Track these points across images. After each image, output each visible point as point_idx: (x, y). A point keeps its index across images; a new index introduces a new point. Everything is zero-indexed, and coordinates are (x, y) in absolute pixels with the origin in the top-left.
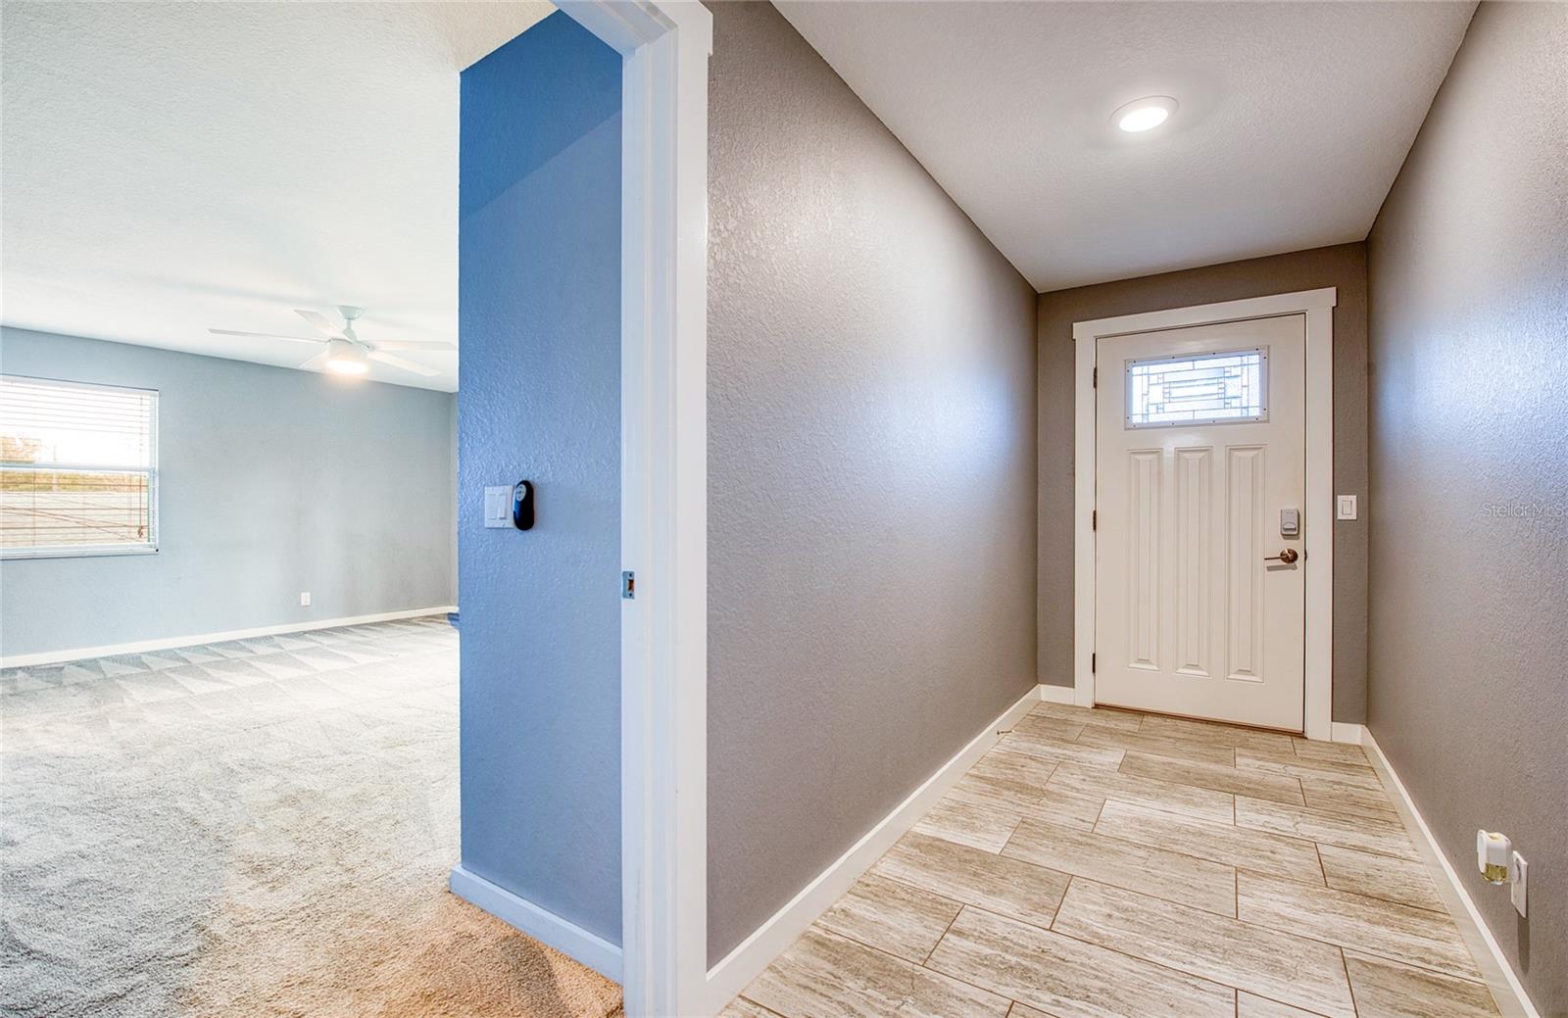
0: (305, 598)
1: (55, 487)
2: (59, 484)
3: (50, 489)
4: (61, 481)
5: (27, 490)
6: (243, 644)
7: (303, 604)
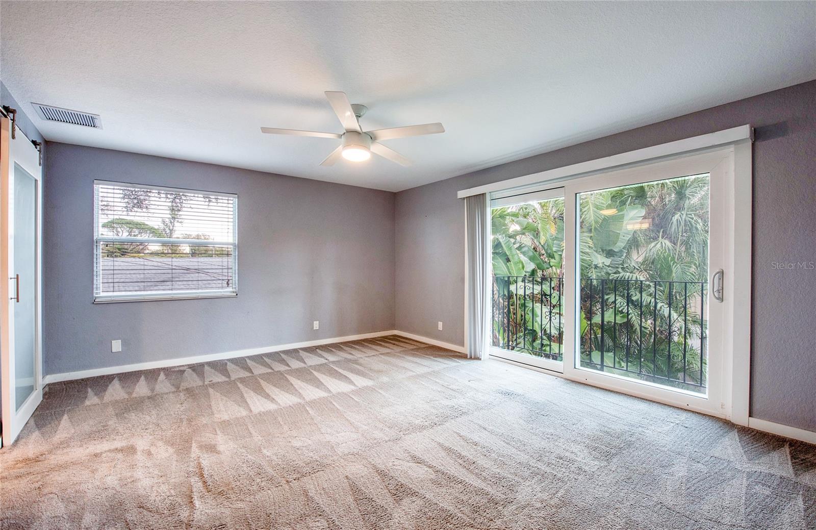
0: (316, 325)
1: (214, 255)
2: (215, 254)
3: (212, 256)
4: (217, 253)
5: (205, 256)
6: (283, 355)
7: (315, 329)
